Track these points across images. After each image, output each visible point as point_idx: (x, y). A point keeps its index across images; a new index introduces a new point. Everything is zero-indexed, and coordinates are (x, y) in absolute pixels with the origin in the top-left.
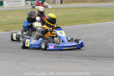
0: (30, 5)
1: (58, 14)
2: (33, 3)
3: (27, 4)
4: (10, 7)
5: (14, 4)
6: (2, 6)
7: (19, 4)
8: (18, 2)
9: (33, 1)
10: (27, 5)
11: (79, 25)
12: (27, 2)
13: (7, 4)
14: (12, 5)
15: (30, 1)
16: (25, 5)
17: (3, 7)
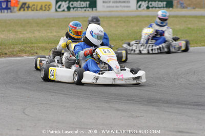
0: (145, 9)
1: (178, 27)
2: (150, 6)
3: (140, 7)
4: (109, 11)
5: (117, 7)
6: (94, 9)
7: (124, 7)
8: (124, 2)
9: (150, 3)
10: (139, 9)
11: (197, 47)
12: (140, 3)
13: (104, 6)
14: (113, 7)
15: (145, 1)
16: (137, 9)
17: (96, 10)
